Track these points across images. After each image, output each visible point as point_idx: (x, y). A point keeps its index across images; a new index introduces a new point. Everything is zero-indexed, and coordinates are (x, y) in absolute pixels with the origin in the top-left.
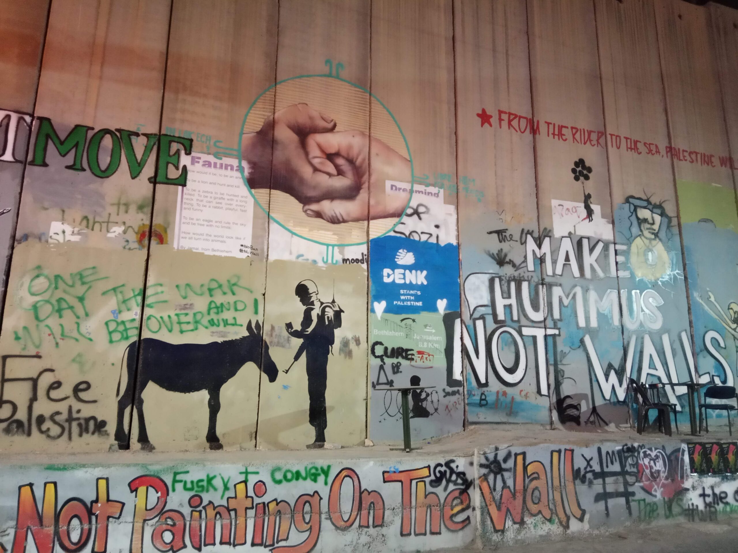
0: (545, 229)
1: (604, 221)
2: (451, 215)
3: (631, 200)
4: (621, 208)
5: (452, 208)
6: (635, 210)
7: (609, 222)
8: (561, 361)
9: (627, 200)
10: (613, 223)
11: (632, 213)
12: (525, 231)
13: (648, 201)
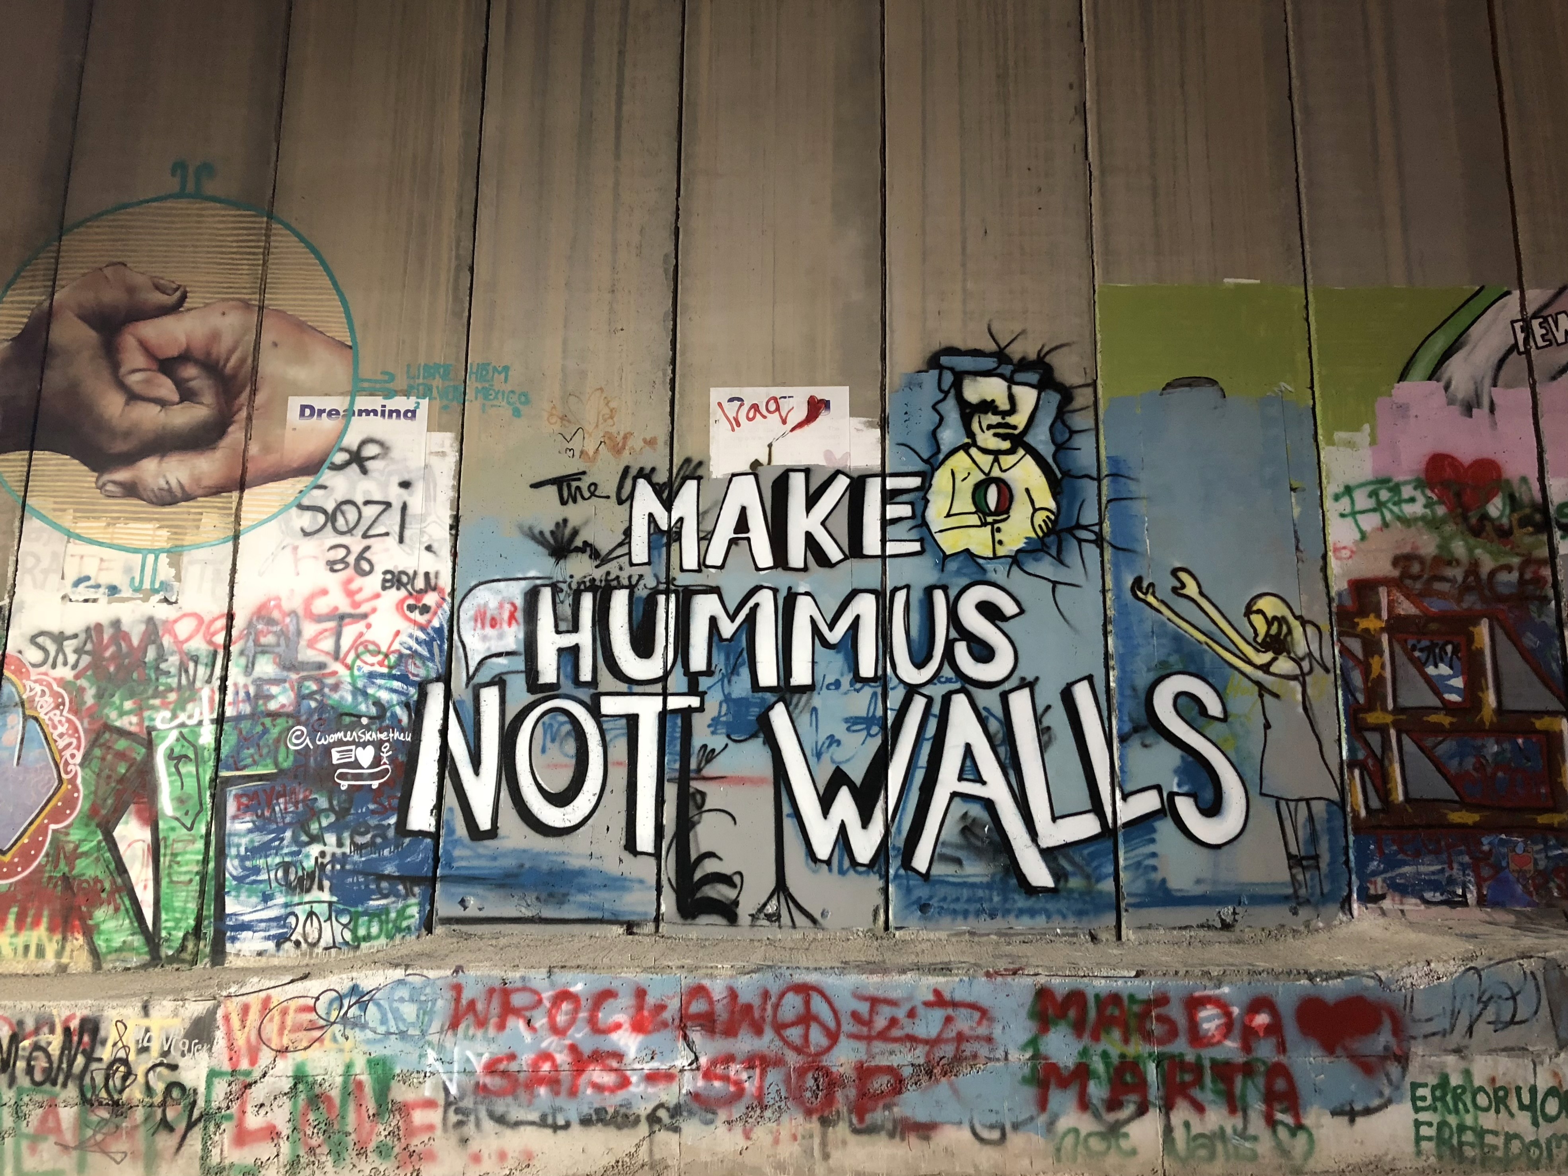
0: (688, 461)
1: (857, 422)
2: (443, 454)
3: (944, 360)
4: (912, 384)
5: (446, 440)
6: (958, 385)
7: (871, 425)
8: (699, 770)
9: (934, 362)
10: (884, 425)
11: (946, 393)
12: (633, 472)
13: (1001, 356)
